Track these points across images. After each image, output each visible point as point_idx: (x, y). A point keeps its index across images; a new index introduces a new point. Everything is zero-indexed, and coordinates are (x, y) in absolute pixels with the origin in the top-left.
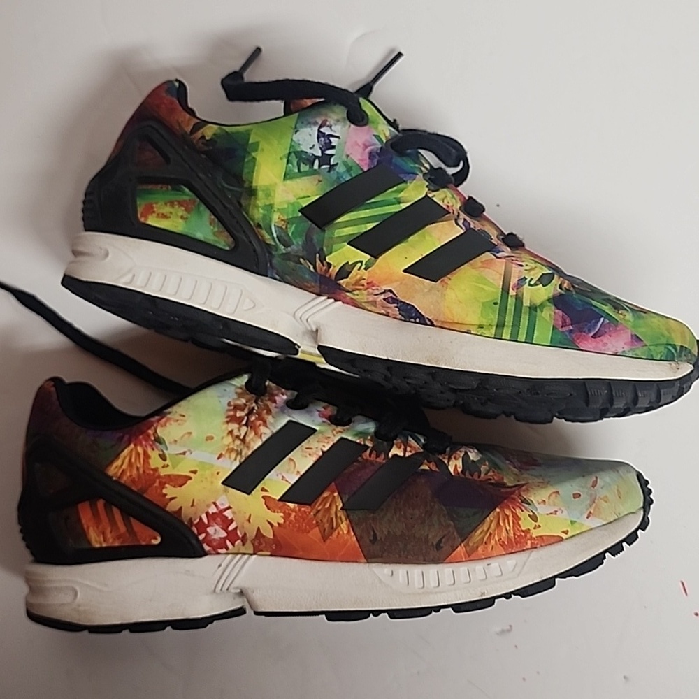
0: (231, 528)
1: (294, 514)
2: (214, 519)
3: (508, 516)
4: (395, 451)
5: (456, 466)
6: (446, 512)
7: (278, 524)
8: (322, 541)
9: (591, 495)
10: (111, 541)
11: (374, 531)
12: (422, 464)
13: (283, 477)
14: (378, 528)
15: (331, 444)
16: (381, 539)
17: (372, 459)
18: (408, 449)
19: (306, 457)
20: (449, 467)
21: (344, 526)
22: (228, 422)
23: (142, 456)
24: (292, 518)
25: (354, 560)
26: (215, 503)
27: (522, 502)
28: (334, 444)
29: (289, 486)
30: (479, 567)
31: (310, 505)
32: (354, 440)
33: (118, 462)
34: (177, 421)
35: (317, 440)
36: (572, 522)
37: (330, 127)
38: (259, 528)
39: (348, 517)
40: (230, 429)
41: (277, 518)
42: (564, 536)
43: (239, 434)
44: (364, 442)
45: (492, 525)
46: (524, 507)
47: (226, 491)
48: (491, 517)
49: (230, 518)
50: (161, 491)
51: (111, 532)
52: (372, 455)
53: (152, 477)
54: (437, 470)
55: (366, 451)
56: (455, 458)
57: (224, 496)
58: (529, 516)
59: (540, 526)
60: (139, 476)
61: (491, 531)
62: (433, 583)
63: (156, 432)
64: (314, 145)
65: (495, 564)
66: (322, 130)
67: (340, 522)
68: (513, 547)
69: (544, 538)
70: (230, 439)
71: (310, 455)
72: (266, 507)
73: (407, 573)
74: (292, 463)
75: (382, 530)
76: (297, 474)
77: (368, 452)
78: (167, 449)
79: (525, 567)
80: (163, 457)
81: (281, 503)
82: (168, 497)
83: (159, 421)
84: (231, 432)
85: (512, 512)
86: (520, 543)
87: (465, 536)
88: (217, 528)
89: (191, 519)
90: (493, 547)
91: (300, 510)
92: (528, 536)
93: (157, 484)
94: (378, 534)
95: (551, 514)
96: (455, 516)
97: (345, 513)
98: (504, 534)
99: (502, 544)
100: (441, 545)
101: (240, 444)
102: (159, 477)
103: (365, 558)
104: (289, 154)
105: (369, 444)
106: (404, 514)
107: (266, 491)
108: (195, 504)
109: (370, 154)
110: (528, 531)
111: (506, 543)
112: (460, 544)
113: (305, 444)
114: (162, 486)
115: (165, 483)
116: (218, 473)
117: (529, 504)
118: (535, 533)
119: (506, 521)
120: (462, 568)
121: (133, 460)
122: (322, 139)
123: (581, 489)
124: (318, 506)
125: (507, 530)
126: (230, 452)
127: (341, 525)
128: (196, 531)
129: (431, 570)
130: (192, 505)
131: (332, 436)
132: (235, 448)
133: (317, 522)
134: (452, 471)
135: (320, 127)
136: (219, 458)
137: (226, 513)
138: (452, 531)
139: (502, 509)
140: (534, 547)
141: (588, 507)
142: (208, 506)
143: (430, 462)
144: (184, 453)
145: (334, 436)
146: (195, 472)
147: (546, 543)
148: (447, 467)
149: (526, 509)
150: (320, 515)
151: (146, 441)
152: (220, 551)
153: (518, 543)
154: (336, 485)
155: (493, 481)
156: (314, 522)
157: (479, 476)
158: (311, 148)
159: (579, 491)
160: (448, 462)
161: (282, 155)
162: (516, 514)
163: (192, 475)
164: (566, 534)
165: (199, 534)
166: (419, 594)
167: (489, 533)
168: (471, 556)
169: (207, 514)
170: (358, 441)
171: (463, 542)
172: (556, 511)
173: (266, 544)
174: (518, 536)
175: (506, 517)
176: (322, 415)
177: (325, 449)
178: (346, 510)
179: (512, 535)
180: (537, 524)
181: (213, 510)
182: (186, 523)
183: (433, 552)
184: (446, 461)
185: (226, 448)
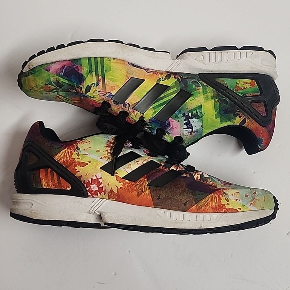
0: (100, 186)
1: (127, 184)
2: (94, 182)
3: (216, 197)
4: (172, 168)
5: (197, 177)
6: (190, 192)
7: (120, 187)
8: (137, 196)
9: (253, 197)
10: (51, 186)
11: (159, 195)
12: (183, 174)
13: (125, 170)
14: (161, 194)
15: (147, 161)
16: (162, 198)
17: (163, 169)
18: (178, 168)
19: (136, 164)
20: (195, 177)
21: (147, 191)
22: (106, 147)
23: (69, 153)
24: (126, 186)
25: (149, 206)
26: (96, 175)
27: (223, 193)
28: (148, 162)
29: (127, 173)
30: (201, 215)
31: (134, 182)
32: (157, 162)
33: (60, 154)
34: (86, 143)
35: (141, 159)
36: (243, 206)
37: (188, 132)
38: (112, 188)
39: (149, 188)
40: (107, 149)
41: (120, 185)
42: (239, 210)
43: (110, 152)
44: (161, 163)
45: (209, 199)
46: (224, 195)
47: (101, 171)
48: (209, 196)
49: (101, 182)
50: (75, 168)
51: (51, 183)
52: (163, 168)
53: (72, 162)
54: (189, 177)
55: (161, 166)
56: (197, 174)
57: (100, 173)
58: (225, 199)
59: (229, 204)
60: (67, 161)
61: (208, 201)
62: (181, 219)
63: (77, 145)
64: (193, 123)
65: (208, 215)
66: (191, 130)
67: (146, 190)
68: (217, 210)
69: (230, 209)
70: (106, 153)
71: (138, 164)
72: (116, 180)
73: (171, 213)
74: (130, 165)
75: (163, 195)
76: (131, 170)
77: (162, 167)
78: (80, 152)
79: (221, 219)
80: (78, 155)
81: (123, 179)
82: (77, 170)
83: (79, 141)
84: (107, 150)
85: (218, 196)
86: (220, 209)
87: (197, 201)
88: (95, 185)
89: (85, 180)
90: (208, 208)
91: (130, 183)
92: (224, 207)
93: (74, 165)
94: (161, 196)
95: (235, 200)
96: (194, 194)
97: (148, 187)
98: (214, 204)
99: (212, 208)
100: (187, 204)
101: (110, 155)
102: (75, 162)
103: (154, 205)
104: (202, 117)
105: (163, 164)
106: (173, 190)
107: (118, 174)
108: (87, 174)
109: (170, 125)
110: (224, 205)
111: (214, 208)
112: (195, 205)
113: (136, 160)
114: (76, 165)
115: (77, 165)
116: (99, 164)
117: (226, 194)
118: (227, 206)
119: (215, 199)
120: (194, 215)
121: (66, 154)
122: (190, 126)
123: (249, 194)
124: (138, 183)
125: (215, 203)
126: (106, 157)
127: (146, 191)
128: (86, 186)
129: (181, 214)
130: (86, 175)
131: (148, 159)
132: (108, 156)
133: (136, 189)
134: (195, 178)
135: (192, 131)
136: (100, 159)
137: (99, 180)
138: (192, 199)
139: (214, 194)
140: (225, 212)
141: (251, 201)
142: (93, 176)
143: (187, 174)
144: (87, 154)
145: (149, 159)
146: (90, 162)
147: (231, 212)
148: (194, 177)
149: (224, 196)
150: (138, 186)
151: (73, 148)
152: (94, 196)
153: (219, 209)
154: (146, 176)
155: (212, 185)
156: (135, 188)
157: (207, 182)
158: (194, 121)
159: (248, 194)
160: (194, 175)
161: (205, 115)
162: (220, 197)
163: (88, 163)
164: (240, 210)
165: (87, 188)
166: (174, 222)
167: (207, 202)
168: (198, 211)
169: (92, 179)
170: (158, 163)
171: (196, 204)
172: (237, 200)
173: (114, 195)
174: (220, 206)
175: (215, 197)
176: (145, 152)
177: (144, 163)
178: (149, 186)
179: (217, 205)
180: (228, 203)
181: (94, 178)
182: (82, 182)
183: (183, 207)
184: (193, 174)
185: (104, 156)
